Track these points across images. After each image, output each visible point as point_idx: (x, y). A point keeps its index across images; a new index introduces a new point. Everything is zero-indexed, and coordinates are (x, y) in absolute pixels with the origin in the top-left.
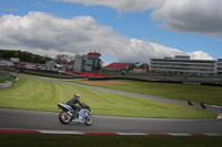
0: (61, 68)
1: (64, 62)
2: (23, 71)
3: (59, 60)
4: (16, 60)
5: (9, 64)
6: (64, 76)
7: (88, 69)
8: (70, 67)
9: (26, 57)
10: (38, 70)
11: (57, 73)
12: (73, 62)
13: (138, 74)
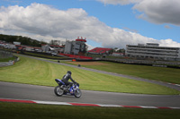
0: (53, 51)
1: (57, 46)
2: (23, 52)
3: (53, 44)
4: (18, 43)
5: (12, 46)
6: (56, 58)
7: (76, 52)
8: (62, 50)
9: (25, 41)
10: (36, 52)
11: (51, 54)
12: (63, 46)
13: (117, 57)
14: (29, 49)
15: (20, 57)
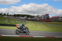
0: (38, 19)
1: (39, 17)
2: (28, 20)
3: (38, 17)
4: (26, 17)
5: (24, 18)
6: (39, 21)
7: (46, 19)
8: (41, 18)
10: (32, 20)
11: (37, 20)
13: (60, 20)
14: (29, 19)
15: (27, 21)
